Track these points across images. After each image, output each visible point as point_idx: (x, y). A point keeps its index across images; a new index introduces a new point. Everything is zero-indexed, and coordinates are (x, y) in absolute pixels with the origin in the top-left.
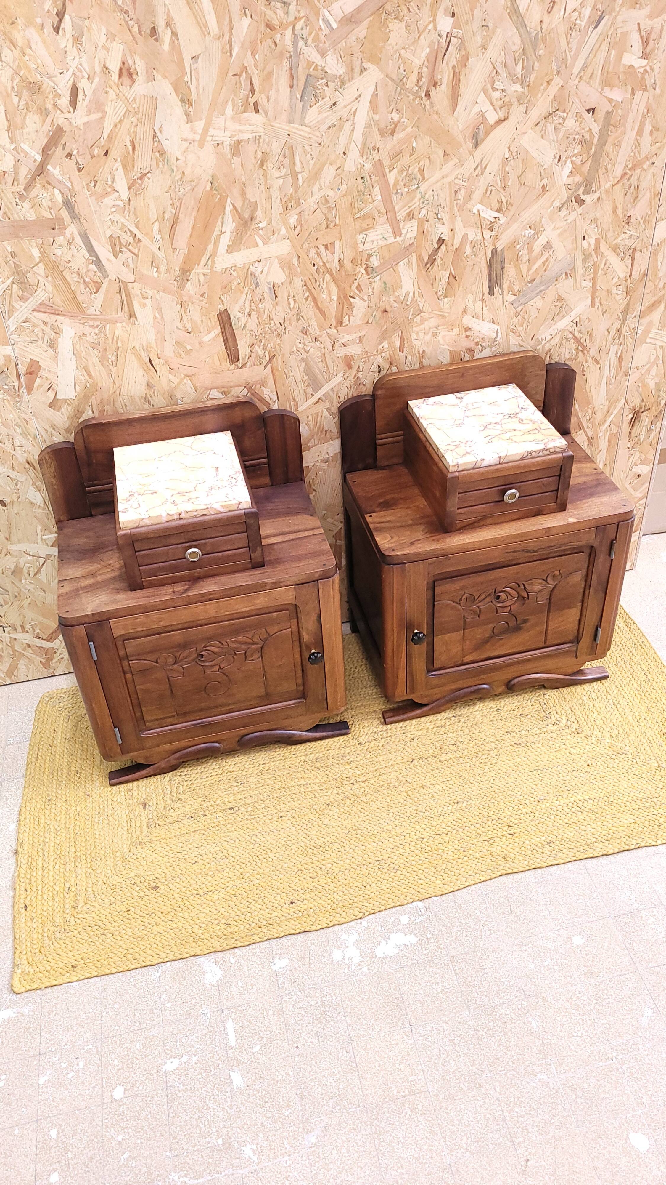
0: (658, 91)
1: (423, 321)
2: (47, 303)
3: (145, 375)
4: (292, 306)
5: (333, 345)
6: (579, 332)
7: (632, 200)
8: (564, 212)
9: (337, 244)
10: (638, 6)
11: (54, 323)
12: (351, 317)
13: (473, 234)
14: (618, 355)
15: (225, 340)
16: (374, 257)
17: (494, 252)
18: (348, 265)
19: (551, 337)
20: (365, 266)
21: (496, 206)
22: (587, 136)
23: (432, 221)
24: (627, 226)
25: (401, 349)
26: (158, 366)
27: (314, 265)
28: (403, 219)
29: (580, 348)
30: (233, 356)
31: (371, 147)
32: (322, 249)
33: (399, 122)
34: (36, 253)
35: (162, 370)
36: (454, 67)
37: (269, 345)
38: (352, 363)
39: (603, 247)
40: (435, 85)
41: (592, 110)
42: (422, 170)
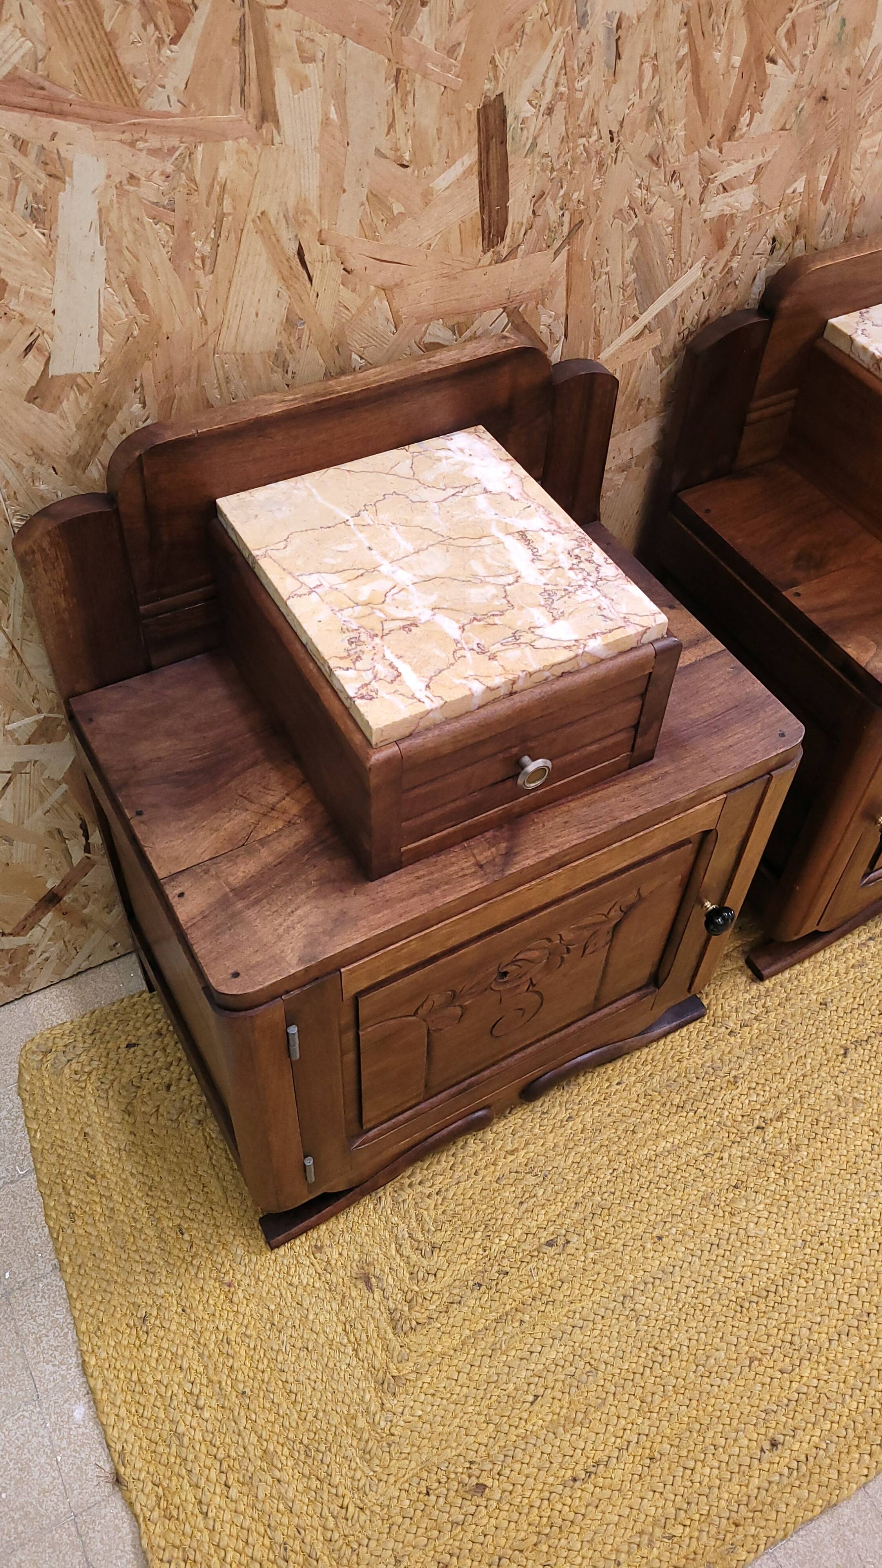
2: (27, 73)
3: (285, 293)
4: (645, 86)
5: (704, 188)
11: (48, 145)
12: (757, 114)
15: (484, 185)
25: (824, 198)
26: (319, 265)
30: (493, 228)
35: (327, 275)
37: (575, 196)
38: (728, 233)
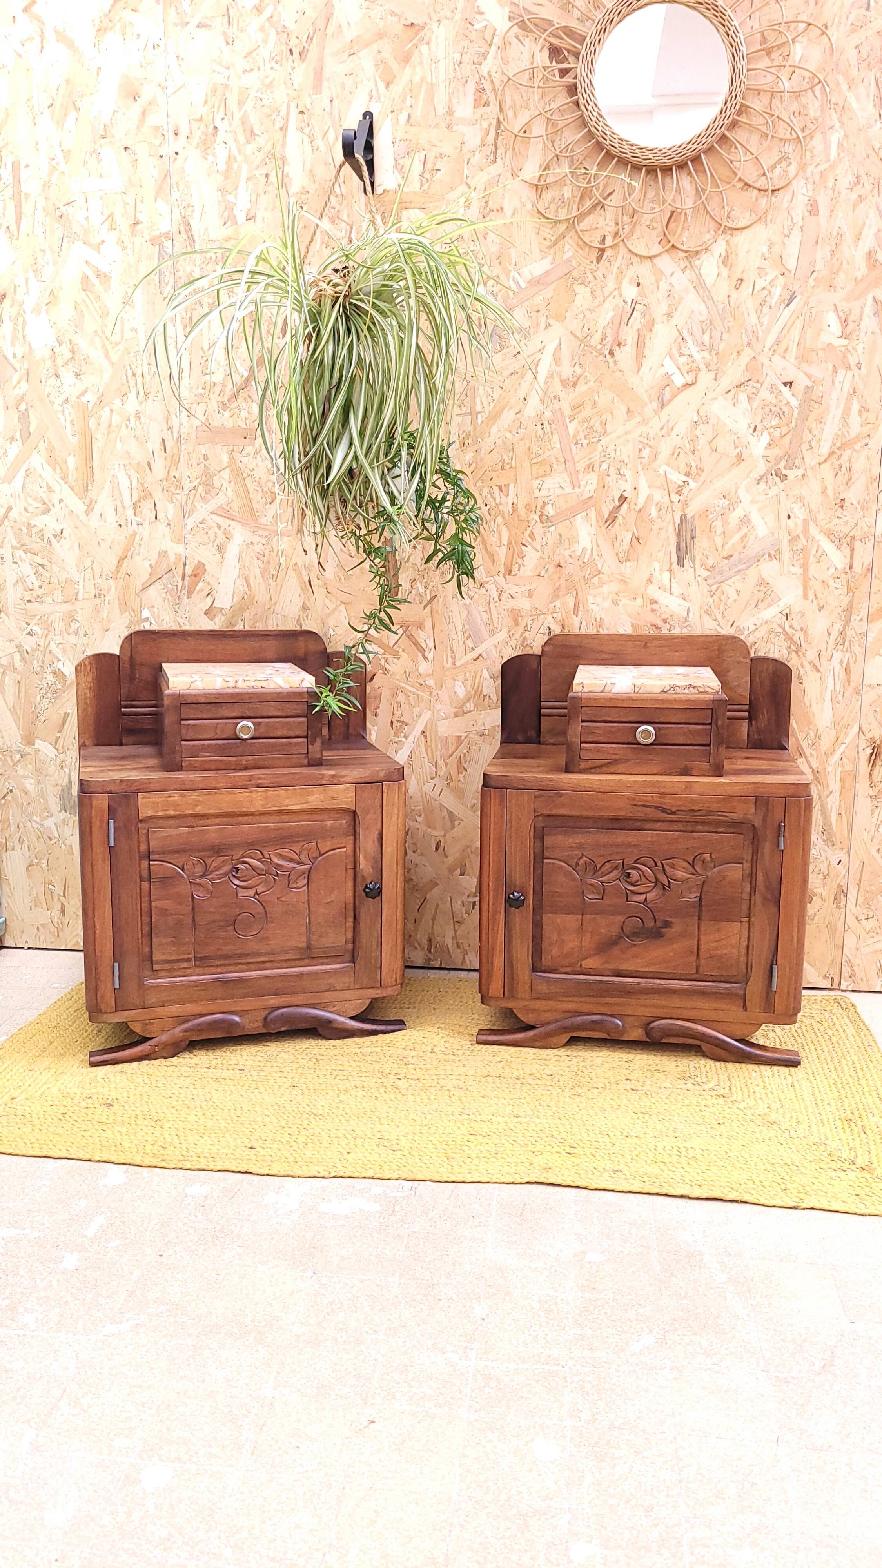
0: (864, 370)
1: (602, 584)
2: (225, 507)
3: (302, 597)
5: (500, 594)
6: (791, 627)
7: (844, 482)
8: (763, 485)
9: (512, 486)
10: (832, 289)
11: (228, 529)
12: (522, 567)
13: (659, 496)
14: (844, 665)
16: (550, 505)
17: (683, 518)
18: (522, 511)
19: (754, 627)
20: (539, 514)
21: (684, 469)
22: (785, 409)
23: (614, 476)
24: (840, 509)
25: (576, 613)
26: (317, 588)
27: (486, 505)
28: (582, 470)
29: (792, 647)
30: (393, 590)
31: (552, 396)
32: (496, 489)
33: (581, 375)
34: (225, 458)
35: (320, 592)
36: (638, 330)
37: (431, 584)
38: (520, 619)
39: (814, 531)
40: (619, 344)
41: (789, 384)
42: (604, 424)
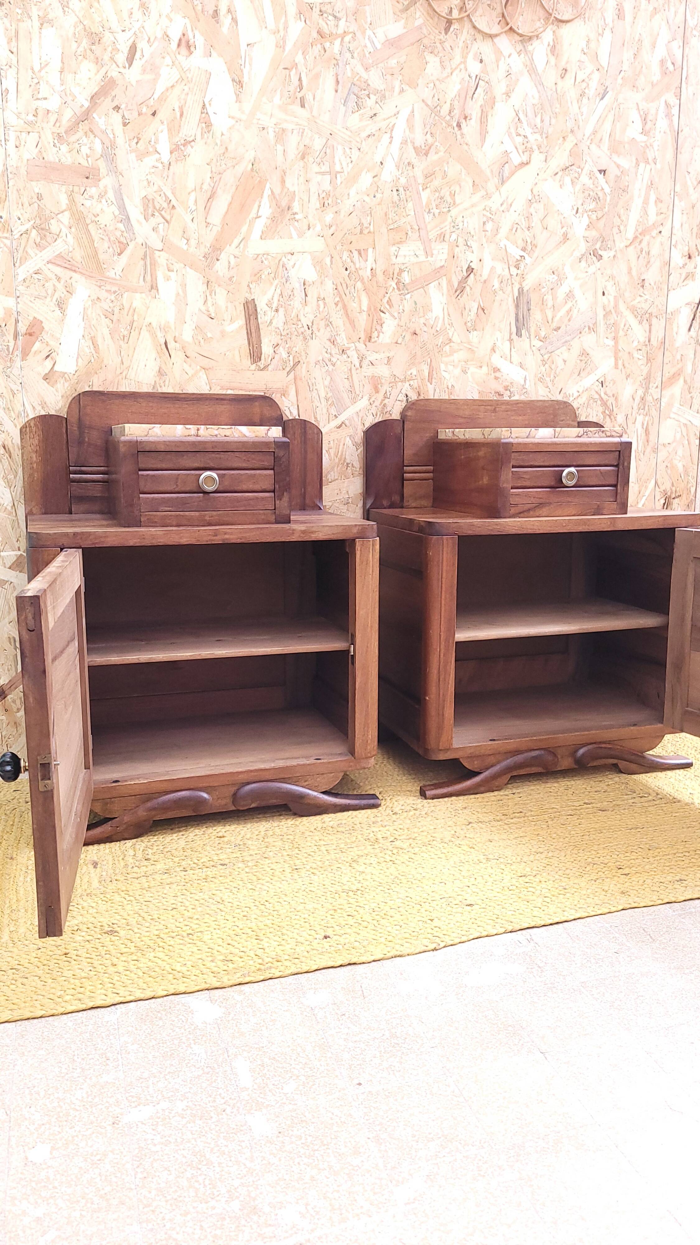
0: (659, 166)
1: (452, 352)
2: (65, 256)
3: (158, 359)
4: (321, 309)
5: (361, 361)
6: (605, 394)
7: (645, 265)
8: (583, 263)
9: (370, 250)
10: (635, 89)
11: (69, 281)
12: (381, 334)
13: (501, 269)
14: (645, 427)
15: (249, 334)
16: (406, 273)
17: (521, 291)
18: (380, 277)
19: (578, 394)
20: (396, 281)
21: (521, 244)
22: (601, 194)
23: (462, 247)
24: (641, 289)
25: (430, 380)
26: (174, 351)
27: (346, 269)
28: (434, 239)
29: (607, 412)
30: (255, 355)
31: (406, 163)
32: (356, 254)
33: (432, 145)
34: (64, 200)
35: (178, 357)
36: (481, 106)
37: (294, 349)
38: (379, 386)
39: (622, 307)
40: (466, 118)
41: (603, 172)
42: (453, 195)
